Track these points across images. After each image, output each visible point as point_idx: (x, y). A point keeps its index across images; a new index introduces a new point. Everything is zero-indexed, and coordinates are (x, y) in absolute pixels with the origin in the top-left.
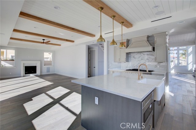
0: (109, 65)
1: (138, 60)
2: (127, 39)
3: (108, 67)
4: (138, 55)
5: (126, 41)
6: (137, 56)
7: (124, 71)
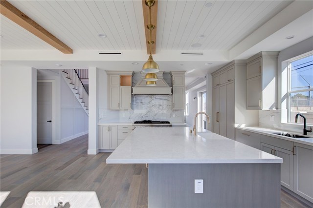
0: (98, 116)
1: (148, 107)
2: (133, 72)
3: (98, 120)
4: (148, 99)
5: (131, 74)
6: (146, 100)
7: (131, 124)
